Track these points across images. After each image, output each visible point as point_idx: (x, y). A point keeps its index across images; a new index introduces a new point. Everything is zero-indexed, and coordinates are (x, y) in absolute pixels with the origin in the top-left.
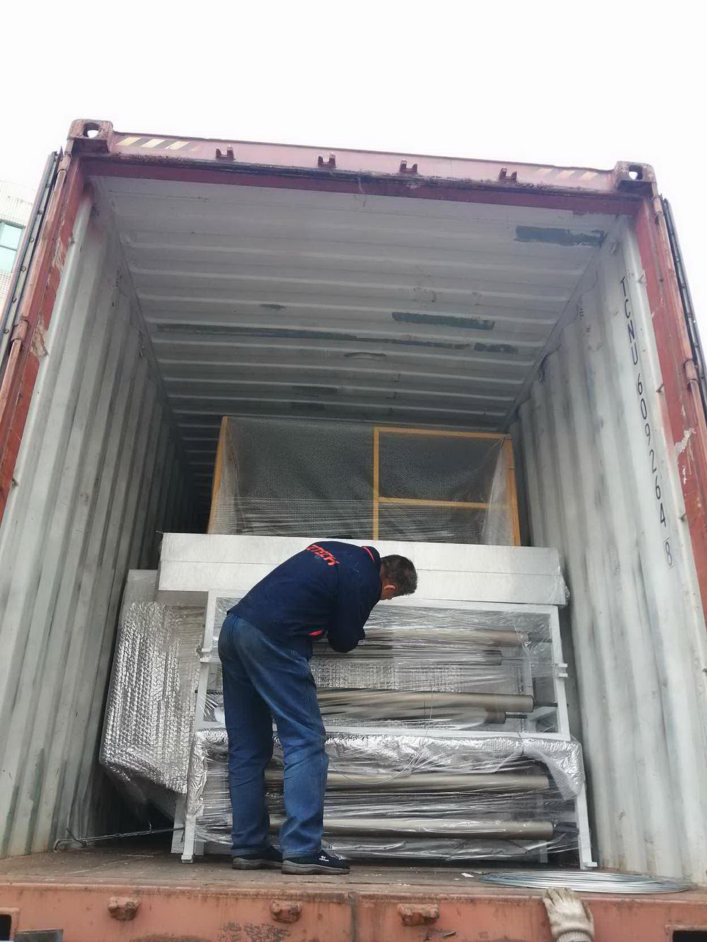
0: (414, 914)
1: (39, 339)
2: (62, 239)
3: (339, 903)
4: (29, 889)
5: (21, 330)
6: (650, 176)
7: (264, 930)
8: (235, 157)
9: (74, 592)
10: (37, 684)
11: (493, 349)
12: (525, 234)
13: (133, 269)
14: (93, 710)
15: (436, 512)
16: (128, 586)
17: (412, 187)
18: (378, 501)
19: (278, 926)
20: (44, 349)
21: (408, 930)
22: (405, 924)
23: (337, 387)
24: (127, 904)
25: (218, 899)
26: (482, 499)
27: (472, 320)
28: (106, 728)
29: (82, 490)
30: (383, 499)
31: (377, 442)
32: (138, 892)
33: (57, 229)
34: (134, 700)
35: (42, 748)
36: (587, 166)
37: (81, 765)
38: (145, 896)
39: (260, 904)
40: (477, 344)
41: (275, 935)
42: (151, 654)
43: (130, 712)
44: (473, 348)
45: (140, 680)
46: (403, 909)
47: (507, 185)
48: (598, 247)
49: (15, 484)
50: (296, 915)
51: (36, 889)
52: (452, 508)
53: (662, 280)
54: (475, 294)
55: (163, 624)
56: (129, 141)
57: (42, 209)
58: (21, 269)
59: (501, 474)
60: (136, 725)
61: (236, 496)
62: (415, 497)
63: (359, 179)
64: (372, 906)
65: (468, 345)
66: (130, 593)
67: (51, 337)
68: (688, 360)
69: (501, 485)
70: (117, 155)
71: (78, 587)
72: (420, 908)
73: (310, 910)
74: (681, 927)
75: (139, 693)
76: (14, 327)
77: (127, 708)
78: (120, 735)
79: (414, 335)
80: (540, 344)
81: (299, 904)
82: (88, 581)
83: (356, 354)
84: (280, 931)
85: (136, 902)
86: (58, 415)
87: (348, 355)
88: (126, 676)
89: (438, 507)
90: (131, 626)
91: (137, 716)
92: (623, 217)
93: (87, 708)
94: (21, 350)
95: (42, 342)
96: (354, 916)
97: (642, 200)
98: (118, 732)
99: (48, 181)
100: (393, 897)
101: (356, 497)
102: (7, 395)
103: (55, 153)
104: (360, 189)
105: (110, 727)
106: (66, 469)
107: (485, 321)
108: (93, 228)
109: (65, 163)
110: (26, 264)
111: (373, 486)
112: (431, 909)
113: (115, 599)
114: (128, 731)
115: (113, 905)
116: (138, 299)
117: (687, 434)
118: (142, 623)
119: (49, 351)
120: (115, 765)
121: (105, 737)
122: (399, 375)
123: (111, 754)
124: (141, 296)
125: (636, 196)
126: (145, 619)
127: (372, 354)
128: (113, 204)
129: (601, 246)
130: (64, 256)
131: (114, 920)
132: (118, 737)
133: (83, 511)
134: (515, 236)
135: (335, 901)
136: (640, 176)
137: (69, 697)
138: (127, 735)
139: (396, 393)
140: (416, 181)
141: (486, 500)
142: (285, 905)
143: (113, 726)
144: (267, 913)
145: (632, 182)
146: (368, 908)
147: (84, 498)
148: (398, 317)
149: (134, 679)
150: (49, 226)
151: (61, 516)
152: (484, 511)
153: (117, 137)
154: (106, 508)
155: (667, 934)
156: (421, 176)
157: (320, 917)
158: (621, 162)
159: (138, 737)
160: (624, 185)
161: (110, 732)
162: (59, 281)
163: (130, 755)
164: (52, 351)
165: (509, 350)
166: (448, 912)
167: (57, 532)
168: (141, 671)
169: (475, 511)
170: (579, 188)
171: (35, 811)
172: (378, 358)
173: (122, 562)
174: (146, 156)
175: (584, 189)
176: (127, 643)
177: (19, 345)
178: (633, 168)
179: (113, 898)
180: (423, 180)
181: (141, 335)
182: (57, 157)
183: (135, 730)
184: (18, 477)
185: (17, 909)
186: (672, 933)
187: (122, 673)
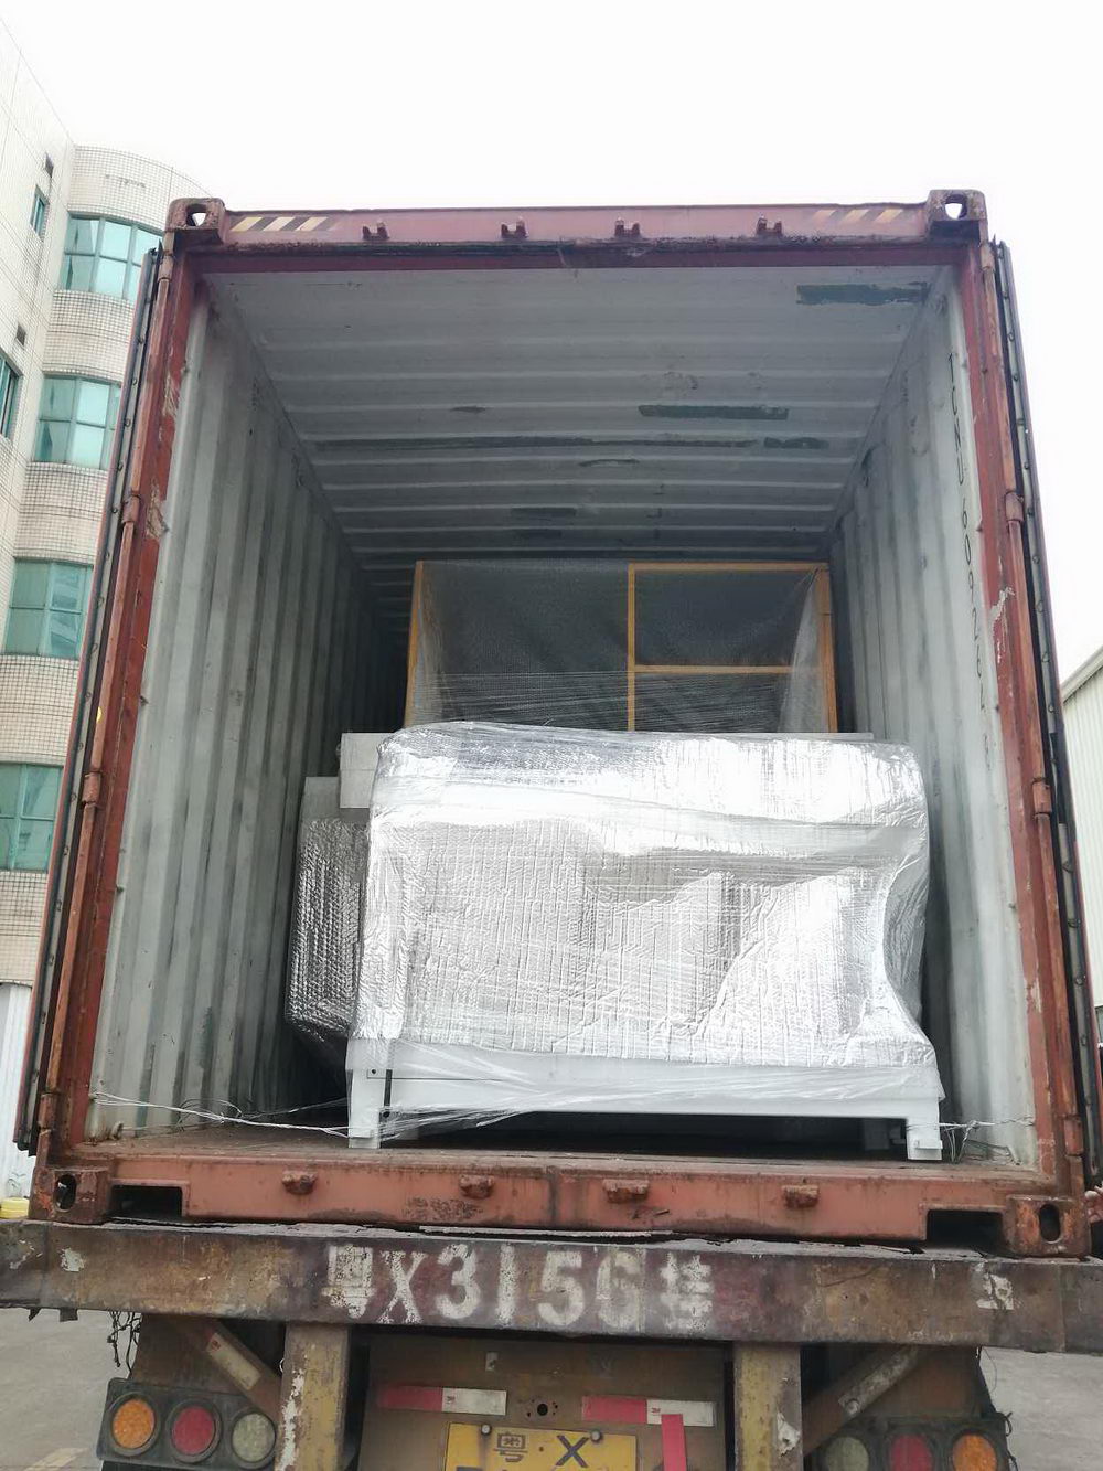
0: (619, 1190)
1: (155, 515)
2: (172, 375)
3: (537, 1178)
4: (198, 1162)
5: (131, 510)
6: (977, 210)
7: (453, 1206)
8: (389, 235)
9: (233, 814)
10: (196, 932)
11: (794, 444)
12: (811, 295)
13: (275, 376)
14: (272, 956)
15: (717, 684)
16: (306, 798)
17: (634, 255)
18: (633, 670)
19: (468, 1202)
20: (163, 524)
21: (615, 1207)
22: (611, 1201)
23: (575, 506)
24: (302, 1178)
25: (401, 1173)
26: (783, 661)
27: (753, 408)
28: (290, 978)
29: (232, 686)
30: (642, 668)
31: (631, 586)
32: (314, 1166)
33: (165, 361)
34: (323, 943)
35: (209, 1006)
36: (887, 201)
37: (261, 1023)
38: (322, 1171)
39: (447, 1179)
40: (767, 439)
41: (464, 1211)
42: (341, 884)
43: (318, 958)
44: (762, 443)
45: (328, 919)
46: (608, 1184)
47: (770, 241)
48: (920, 303)
49: (144, 702)
50: (488, 1191)
51: (204, 1162)
52: (740, 676)
53: (985, 371)
54: (752, 375)
55: (353, 846)
56: (249, 223)
57: (143, 336)
58: (125, 425)
59: (810, 623)
60: (326, 974)
61: (439, 673)
62: (686, 662)
63: (559, 250)
64: (573, 1181)
65: (755, 442)
66: (309, 807)
67: (171, 508)
68: (1009, 492)
69: (810, 638)
70: (233, 246)
71: (238, 808)
72: (627, 1184)
73: (505, 1186)
74: (937, 1206)
75: (328, 935)
76: (123, 504)
77: (315, 953)
78: (308, 987)
79: (674, 433)
80: (858, 434)
81: (490, 1179)
82: (250, 802)
83: (595, 462)
84: (471, 1207)
85: (311, 1176)
86: (190, 602)
87: (584, 464)
88: (310, 913)
89: (719, 676)
90: (313, 852)
91: (327, 963)
92: (946, 269)
93: (264, 957)
94: (134, 533)
95: (160, 518)
96: (554, 1193)
97: (967, 246)
98: (305, 983)
99: (146, 294)
100: (599, 1172)
101: (604, 668)
102: (123, 596)
103: (153, 251)
104: (562, 261)
105: (296, 977)
106: (208, 666)
107: (775, 409)
108: (213, 337)
109: (166, 268)
110: (130, 416)
111: (626, 651)
112: (641, 1185)
113: (290, 817)
114: (317, 981)
115: (287, 1179)
116: (286, 414)
117: (1003, 596)
118: (326, 845)
119: (170, 525)
120: (304, 1022)
121: (290, 989)
122: (662, 486)
123: (298, 1010)
124: (290, 408)
125: (958, 241)
126: (330, 841)
127: (619, 461)
128: (237, 300)
129: (924, 303)
130: (176, 396)
131: (289, 1195)
132: (305, 989)
133: (236, 713)
134: (798, 297)
135: (532, 1175)
136: (964, 212)
137: (238, 943)
138: (317, 987)
139: (660, 509)
140: (639, 247)
141: (789, 663)
142: (475, 1180)
143: (298, 976)
144: (456, 1187)
145: (952, 223)
146: (569, 1184)
147: (236, 696)
148: (646, 412)
149: (322, 917)
150: (154, 361)
151: (207, 725)
152: (786, 677)
153: (230, 219)
154: (267, 702)
155: (920, 1214)
156: (645, 239)
157: (515, 1193)
158: (935, 191)
159: (331, 989)
160: (941, 227)
161: (296, 983)
162: (174, 430)
163: (322, 1010)
164: (174, 527)
165: (815, 444)
166: (660, 1189)
167: (203, 747)
168: (329, 907)
169: (773, 678)
170: (873, 236)
171: (207, 1079)
172: (627, 465)
173: (296, 768)
174: (272, 244)
175: (880, 237)
176: (309, 872)
177: (131, 531)
178: (954, 197)
179: (287, 1172)
180: (647, 245)
181: (296, 460)
182: (155, 257)
183: (326, 980)
184: (147, 693)
185: (187, 1182)
186: (926, 1214)
187: (305, 910)
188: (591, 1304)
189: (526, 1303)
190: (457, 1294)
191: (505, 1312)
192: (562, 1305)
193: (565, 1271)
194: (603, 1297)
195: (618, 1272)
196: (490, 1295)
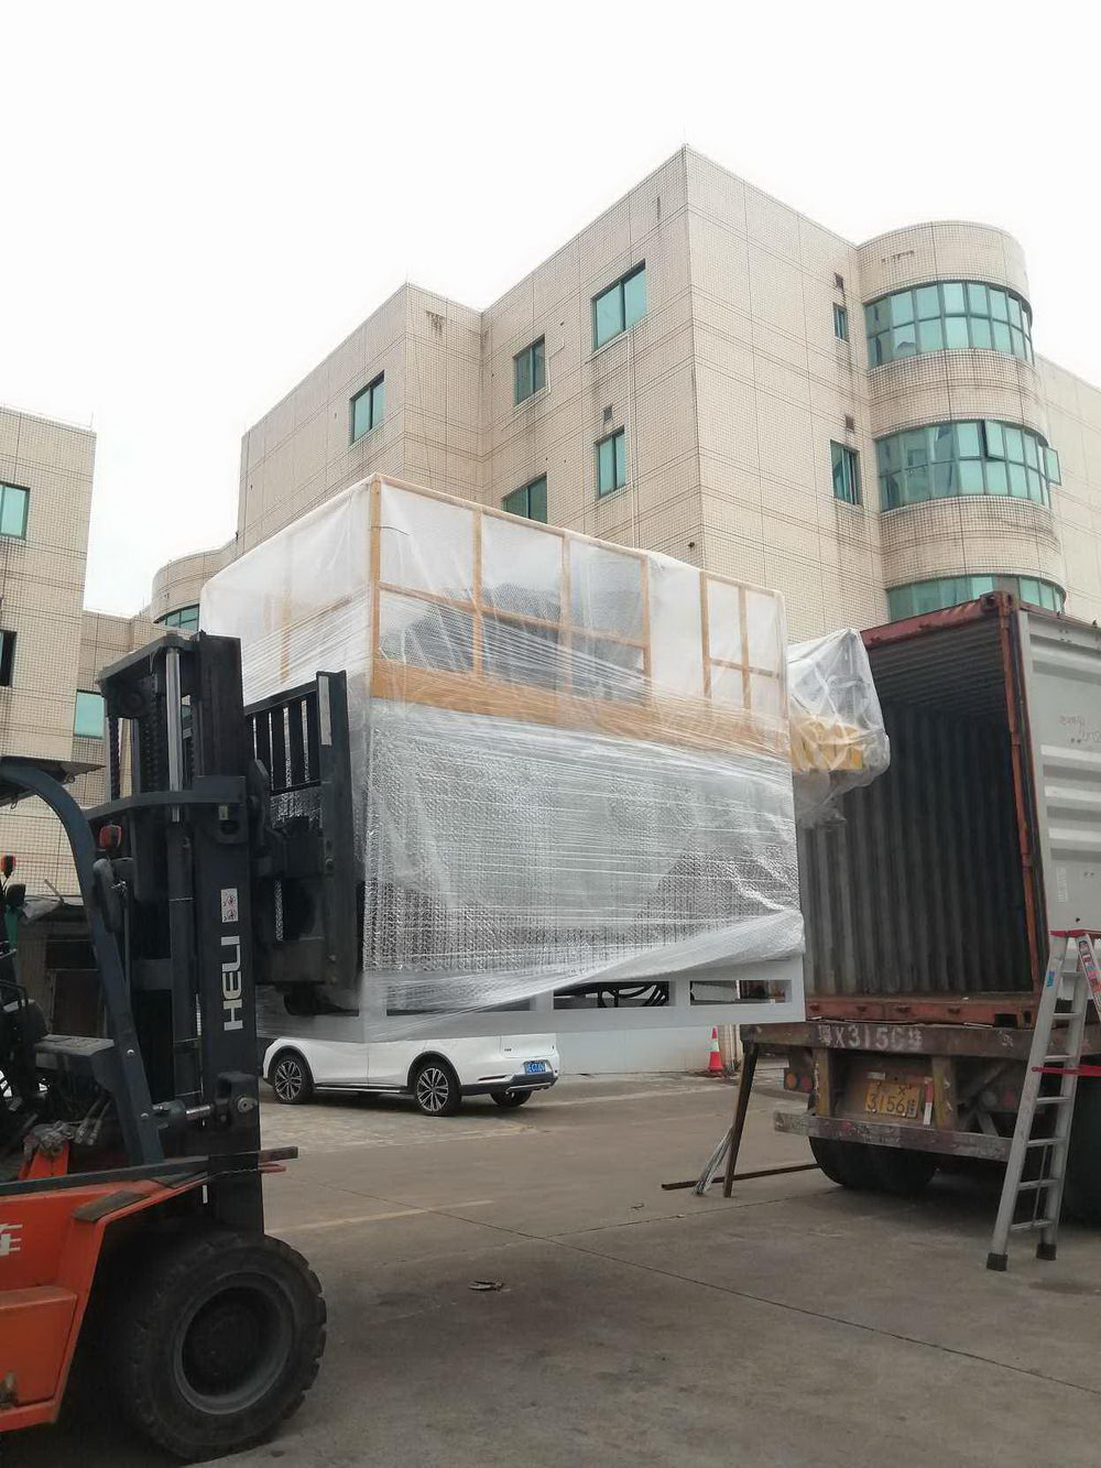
188: (890, 1043)
189: (872, 1043)
190: (854, 1040)
191: (867, 1045)
192: (882, 1044)
193: (883, 1033)
194: (893, 1041)
195: (897, 1033)
196: (863, 1040)
